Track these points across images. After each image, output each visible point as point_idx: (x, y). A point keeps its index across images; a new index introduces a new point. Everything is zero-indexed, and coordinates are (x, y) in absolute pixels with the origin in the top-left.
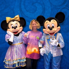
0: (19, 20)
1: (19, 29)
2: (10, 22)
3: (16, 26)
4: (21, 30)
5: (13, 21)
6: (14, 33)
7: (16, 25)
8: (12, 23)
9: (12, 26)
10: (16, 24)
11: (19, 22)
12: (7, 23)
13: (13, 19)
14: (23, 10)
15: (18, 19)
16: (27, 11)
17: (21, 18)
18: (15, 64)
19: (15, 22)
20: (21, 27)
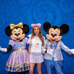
0: (22, 27)
4: (23, 37)
6: (17, 39)
7: (19, 32)
9: (15, 33)
20: (24, 34)
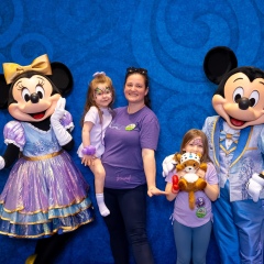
1: (49, 104)
2: (16, 79)
3: (40, 93)
5: (29, 74)
8: (24, 81)
10: (39, 85)
11: (48, 77)
12: (9, 82)
13: (28, 68)
15: (46, 67)
17: (54, 66)
18: (42, 225)
19: (35, 79)
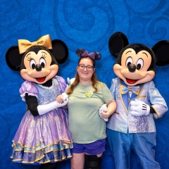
14: (63, 23)
16: (70, 25)
